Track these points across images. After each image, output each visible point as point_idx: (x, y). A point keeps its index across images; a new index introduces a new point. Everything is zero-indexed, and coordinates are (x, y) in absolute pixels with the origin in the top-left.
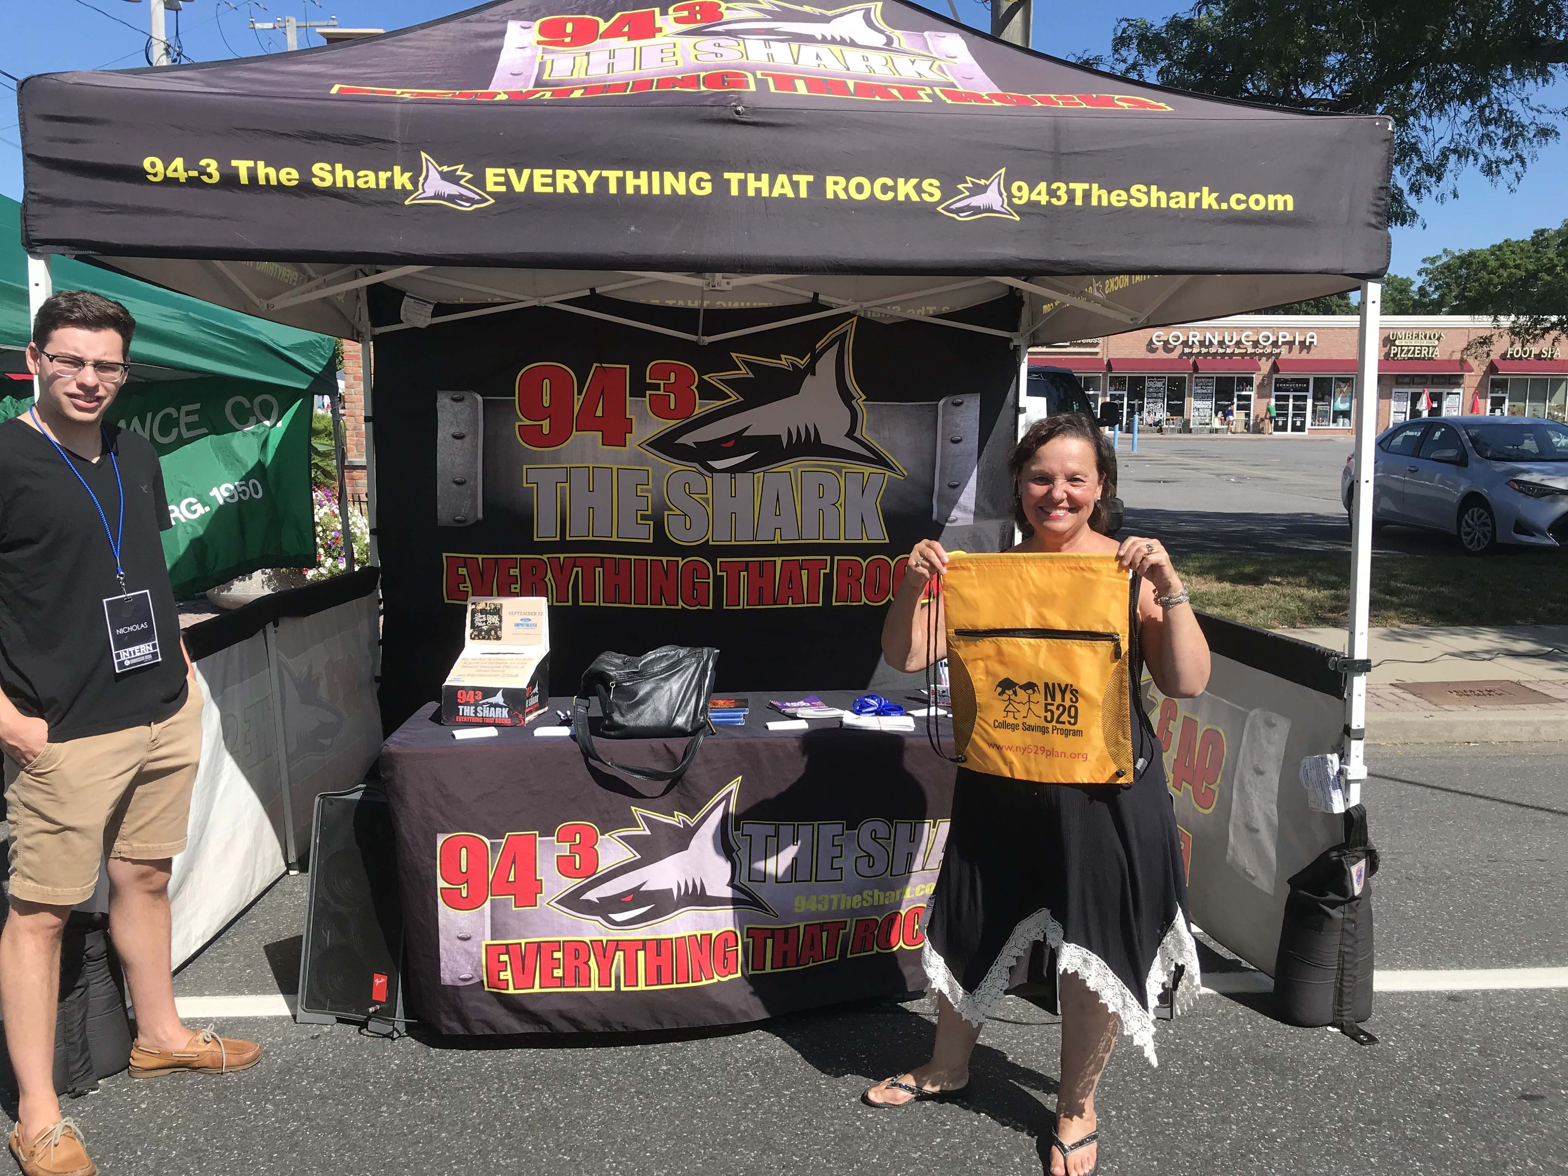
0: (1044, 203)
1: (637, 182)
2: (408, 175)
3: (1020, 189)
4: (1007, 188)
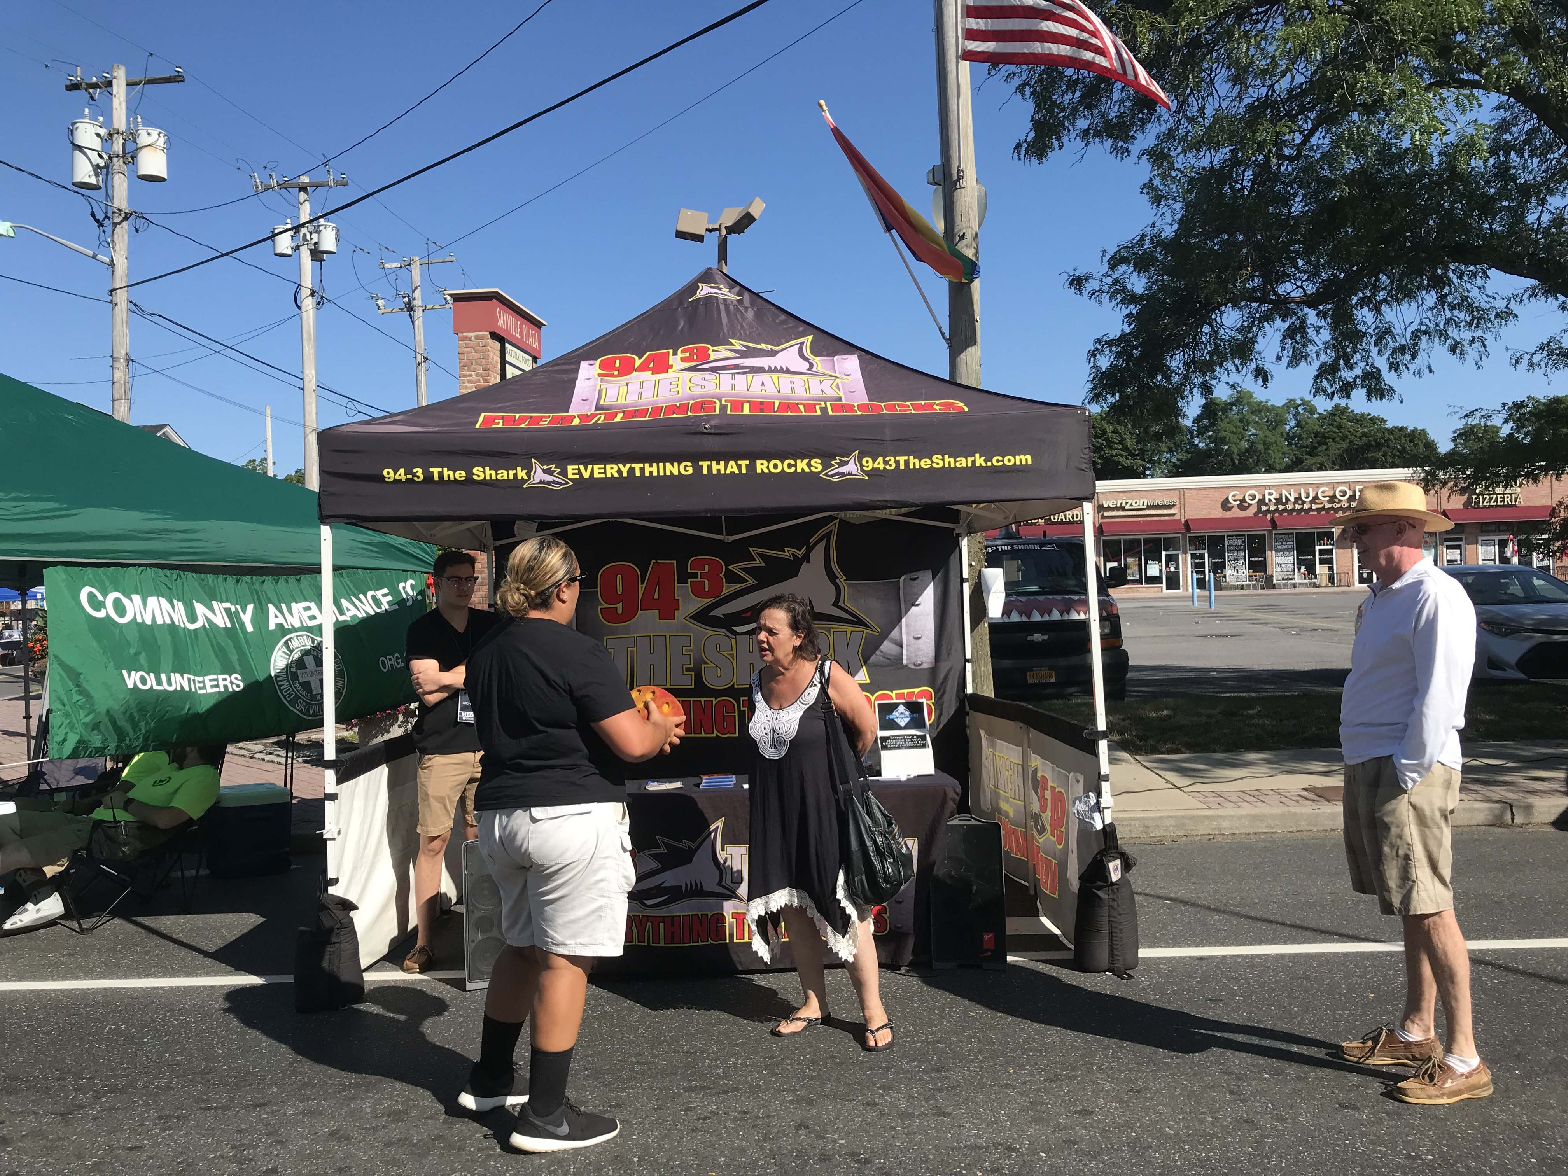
0: (882, 469)
2: (525, 471)
3: (867, 462)
4: (860, 462)
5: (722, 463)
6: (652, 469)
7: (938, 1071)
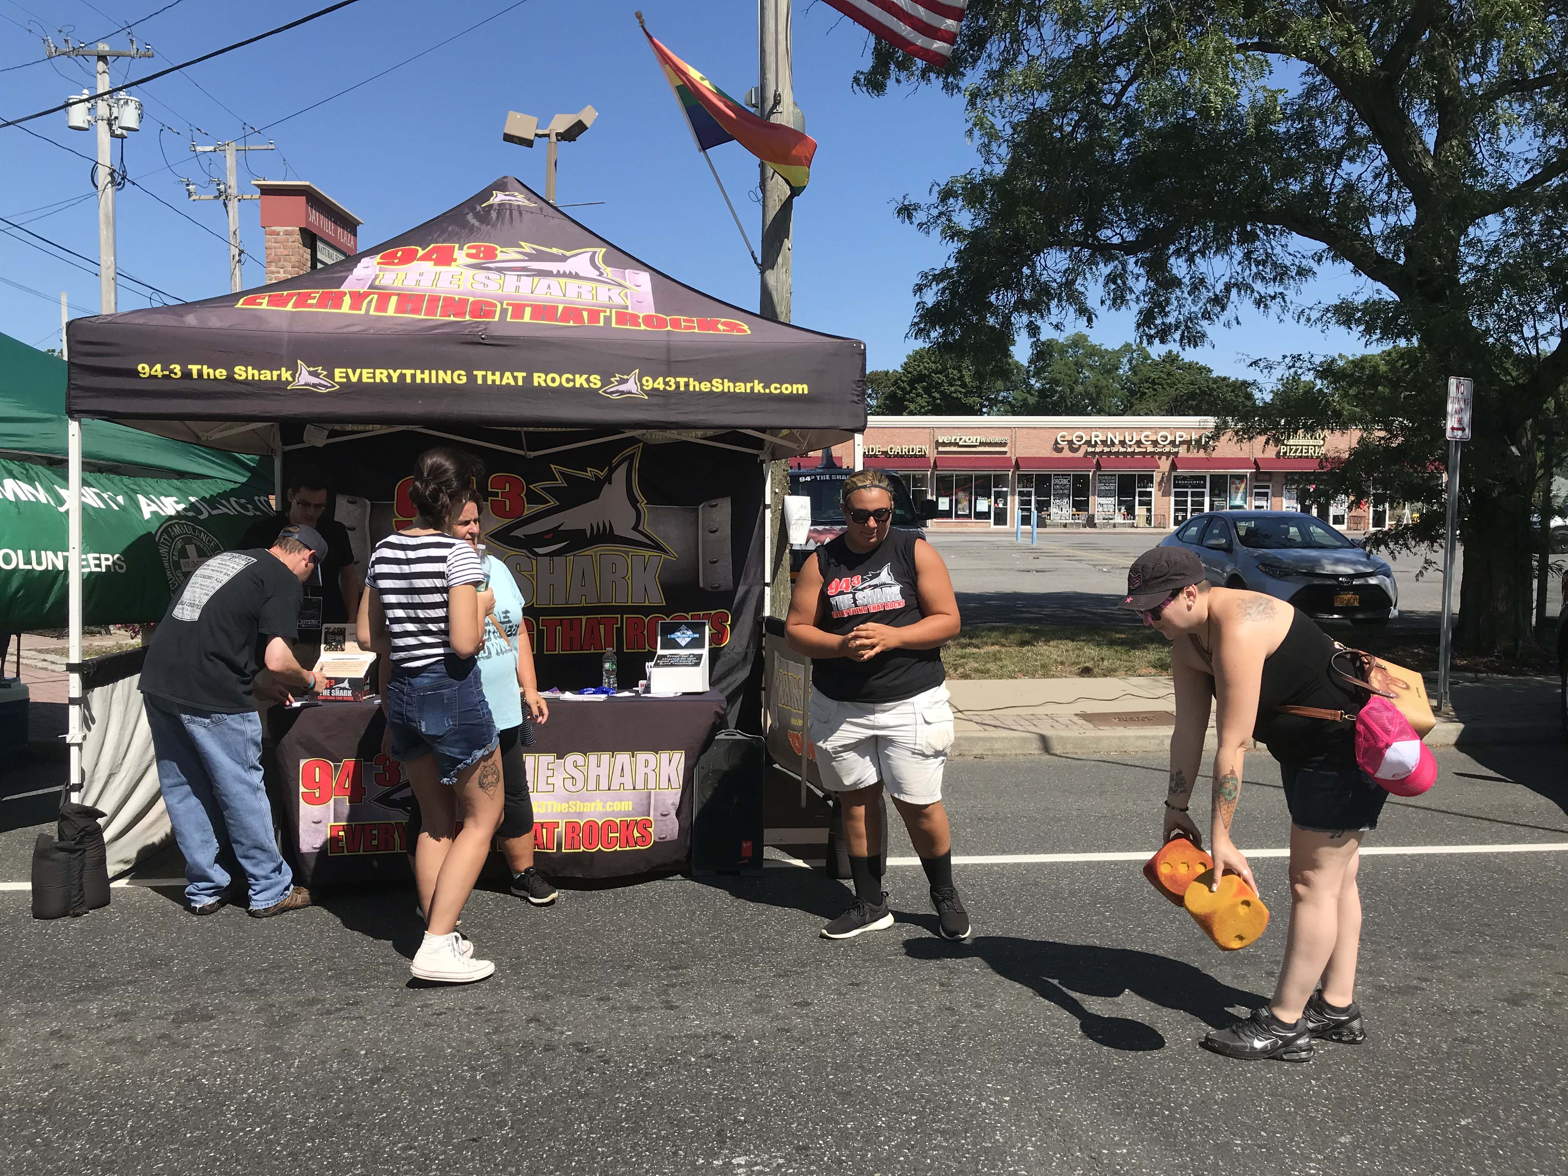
0: (661, 389)
2: (290, 372)
3: (647, 381)
4: (640, 380)
5: (498, 374)
6: (423, 376)
7: (676, 968)
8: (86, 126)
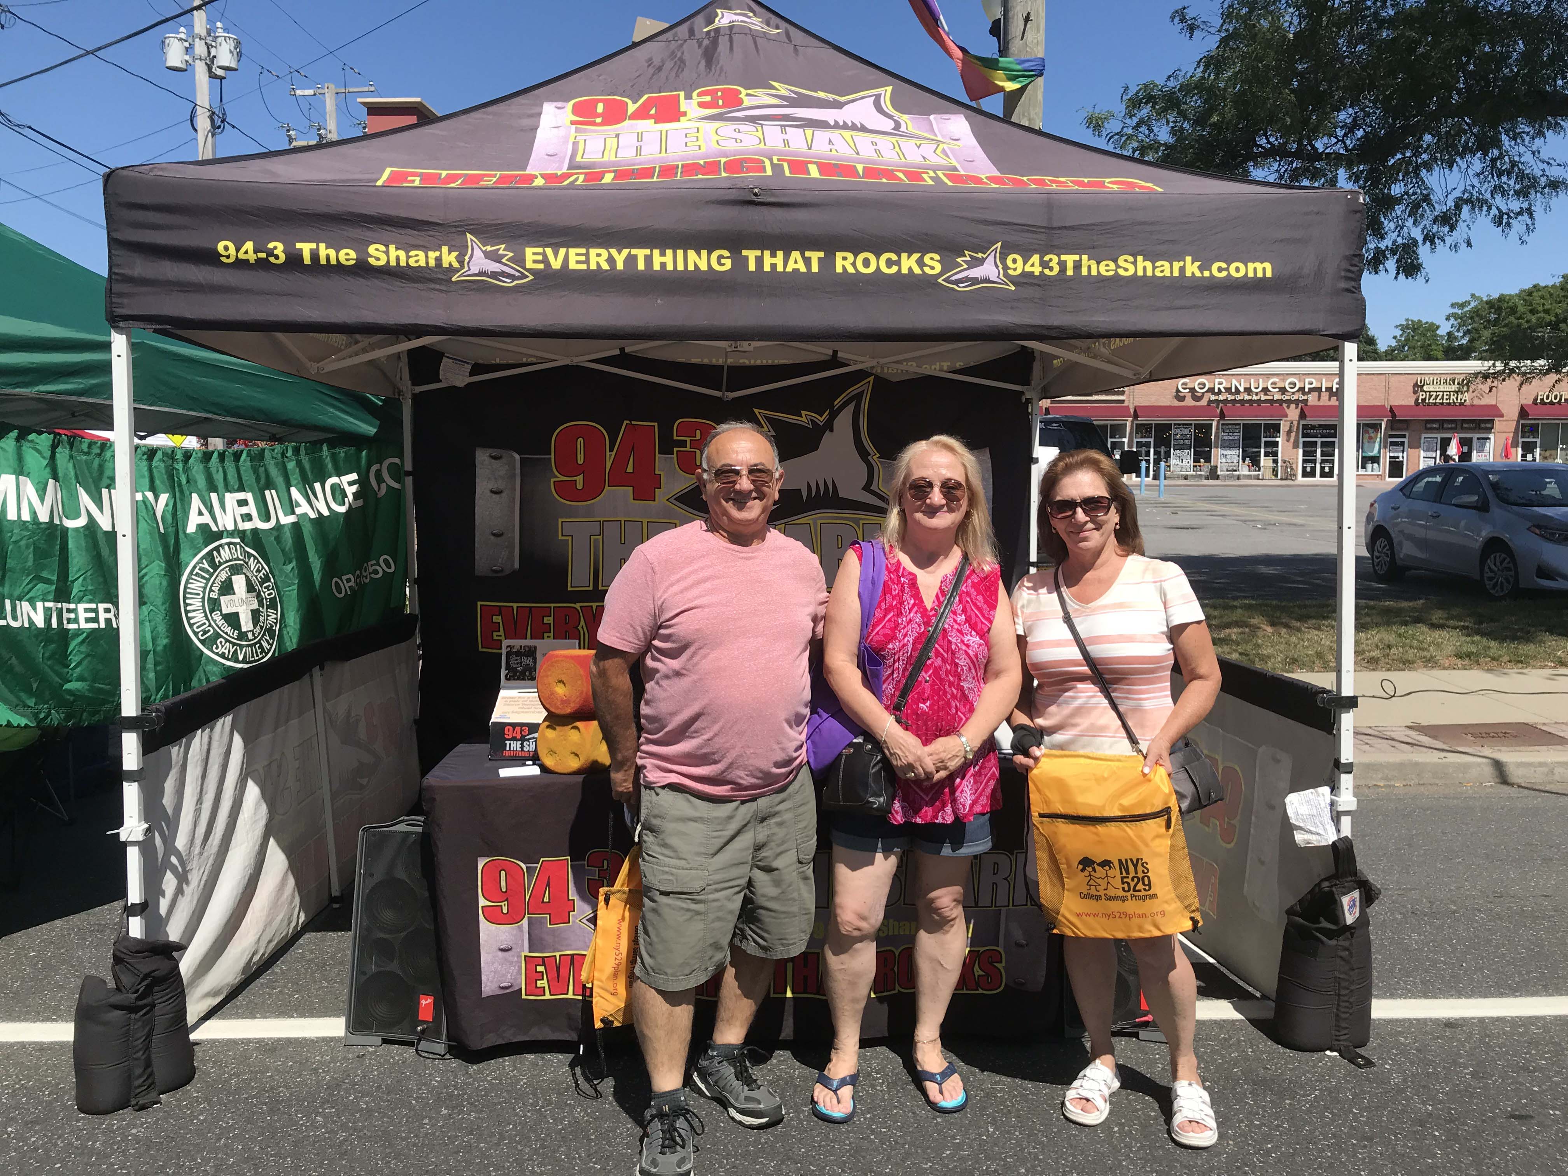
0: (1037, 273)
1: (663, 259)
2: (454, 254)
3: (1014, 261)
4: (1004, 262)
5: (780, 254)
8: (183, 66)
